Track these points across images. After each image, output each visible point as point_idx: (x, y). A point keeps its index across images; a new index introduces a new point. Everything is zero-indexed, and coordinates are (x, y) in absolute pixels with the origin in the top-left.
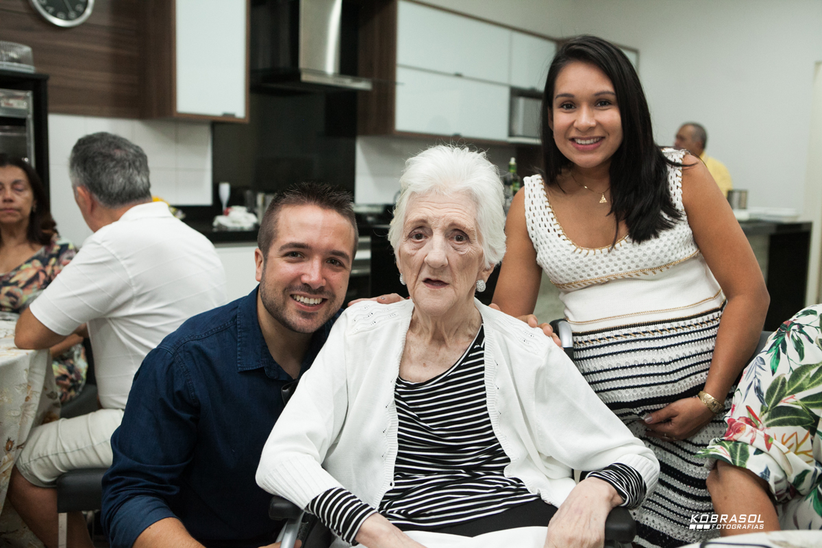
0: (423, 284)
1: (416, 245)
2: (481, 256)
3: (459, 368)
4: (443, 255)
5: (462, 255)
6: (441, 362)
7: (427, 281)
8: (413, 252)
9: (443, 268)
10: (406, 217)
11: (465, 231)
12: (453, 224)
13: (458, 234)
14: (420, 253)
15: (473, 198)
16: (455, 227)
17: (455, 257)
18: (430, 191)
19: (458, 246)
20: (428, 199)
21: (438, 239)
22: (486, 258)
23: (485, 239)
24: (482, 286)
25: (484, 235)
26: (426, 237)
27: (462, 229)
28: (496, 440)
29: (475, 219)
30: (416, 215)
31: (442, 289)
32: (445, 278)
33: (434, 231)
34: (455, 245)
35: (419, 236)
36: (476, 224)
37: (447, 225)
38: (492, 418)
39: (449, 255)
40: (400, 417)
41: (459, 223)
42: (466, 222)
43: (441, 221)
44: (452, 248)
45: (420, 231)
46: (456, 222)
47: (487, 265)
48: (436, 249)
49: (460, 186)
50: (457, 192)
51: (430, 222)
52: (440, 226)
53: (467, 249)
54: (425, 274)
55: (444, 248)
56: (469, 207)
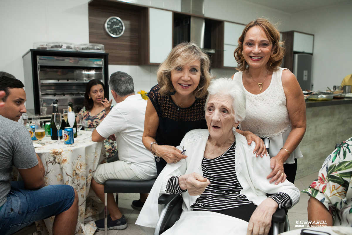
0: (212, 127)
1: (210, 113)
2: (233, 118)
3: (225, 155)
4: (218, 118)
5: (225, 118)
6: (219, 153)
7: (214, 126)
8: (209, 116)
9: (218, 122)
11: (227, 109)
12: (222, 106)
13: (224, 110)
14: (211, 116)
15: (232, 97)
16: (223, 107)
17: (223, 119)
18: (216, 94)
19: (224, 115)
20: (215, 97)
21: (217, 111)
22: (235, 119)
23: (235, 112)
24: (234, 129)
25: (235, 111)
26: (213, 110)
27: (226, 108)
28: (238, 181)
29: (231, 105)
30: (210, 102)
31: (218, 129)
32: (219, 126)
33: (216, 108)
34: (223, 114)
35: (210, 110)
36: (232, 107)
37: (220, 106)
38: (237, 173)
39: (221, 118)
40: (203, 173)
41: (225, 105)
42: (228, 106)
43: (218, 105)
44: (222, 115)
45: (211, 108)
46: (224, 105)
47: (236, 122)
48: (216, 115)
49: (227, 93)
51: (215, 104)
52: (218, 106)
53: (227, 116)
54: (213, 124)
55: (219, 115)
56: (230, 101)
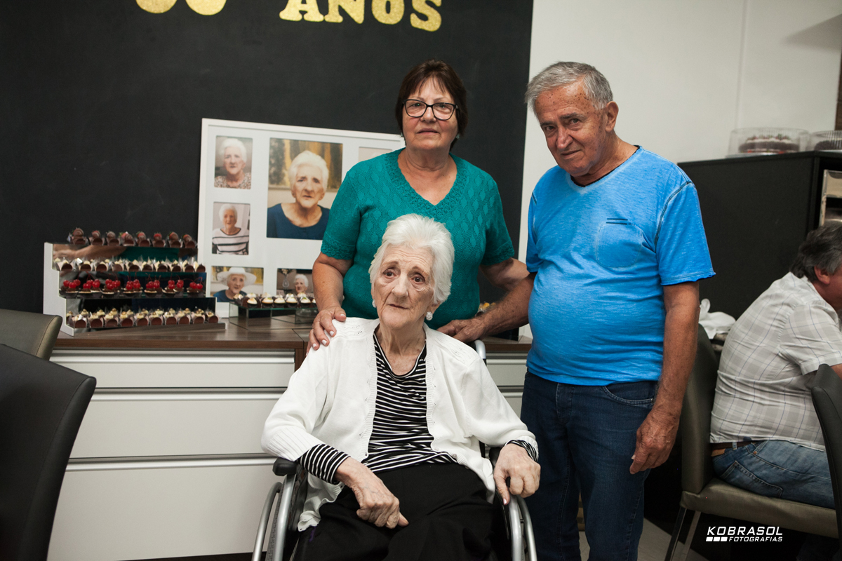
0: (388, 307)
1: (388, 280)
2: (431, 294)
4: (405, 289)
5: (418, 292)
8: (385, 284)
9: (404, 298)
10: (383, 260)
11: (423, 274)
12: (416, 267)
13: (417, 276)
14: (390, 285)
15: (432, 253)
16: (417, 270)
17: (413, 292)
18: (403, 244)
19: (416, 285)
20: (400, 249)
21: (403, 277)
22: (434, 295)
23: (436, 283)
24: (430, 316)
25: (436, 280)
26: (395, 275)
27: (421, 273)
29: (431, 268)
30: (390, 259)
32: (406, 305)
33: (402, 271)
34: (414, 284)
35: (389, 274)
36: (432, 272)
37: (411, 267)
39: (410, 290)
41: (420, 267)
42: (425, 268)
43: (407, 264)
44: (411, 285)
45: (392, 271)
47: (435, 302)
48: (401, 284)
49: (424, 243)
50: (421, 248)
51: (400, 264)
52: (406, 268)
53: (422, 288)
54: (390, 300)
55: (407, 285)
56: (429, 259)
